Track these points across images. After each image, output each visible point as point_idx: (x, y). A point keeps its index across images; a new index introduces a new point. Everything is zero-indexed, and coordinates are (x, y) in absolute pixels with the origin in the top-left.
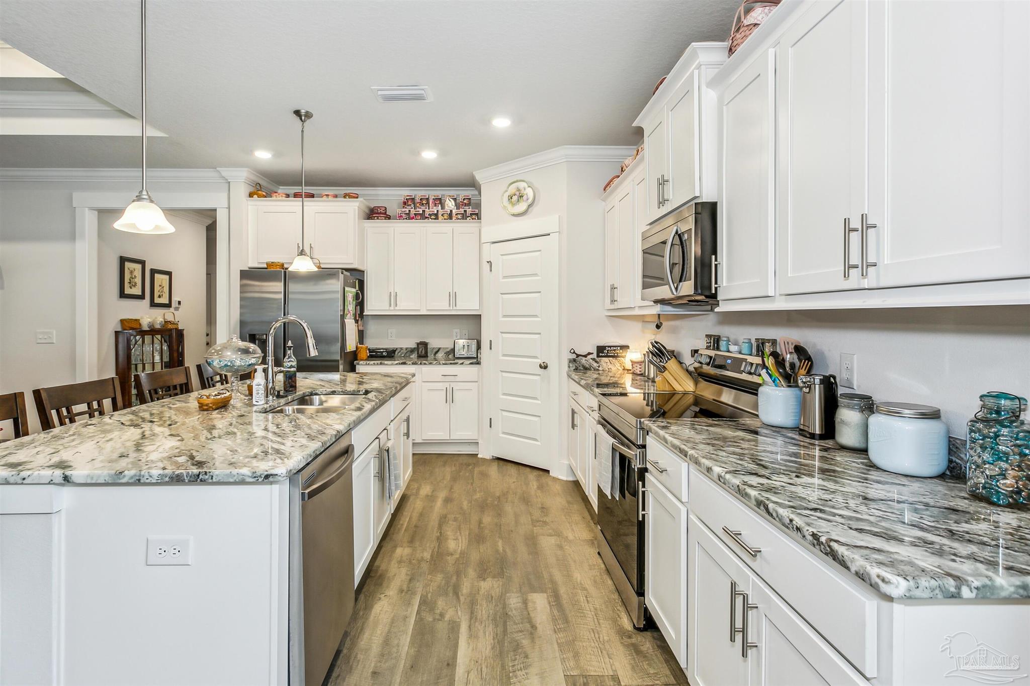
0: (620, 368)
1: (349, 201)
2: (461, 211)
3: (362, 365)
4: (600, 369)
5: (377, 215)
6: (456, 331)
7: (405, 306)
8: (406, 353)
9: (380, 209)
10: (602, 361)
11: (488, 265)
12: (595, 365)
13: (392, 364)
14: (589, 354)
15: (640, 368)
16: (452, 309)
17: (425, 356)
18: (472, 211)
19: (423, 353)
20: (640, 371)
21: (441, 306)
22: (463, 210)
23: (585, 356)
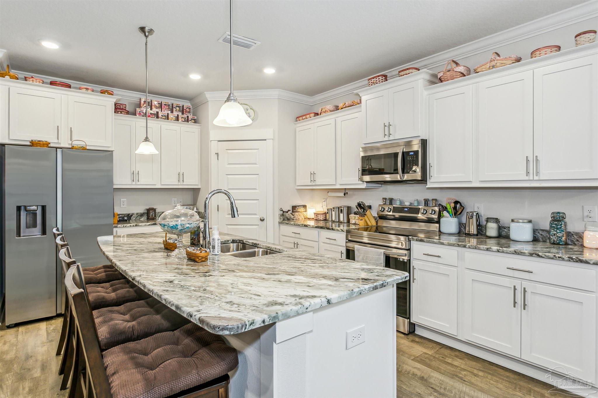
0: (303, 218)
1: (107, 97)
2: (185, 116)
3: (120, 227)
4: (295, 219)
5: (121, 110)
6: (174, 199)
7: (145, 182)
8: (137, 217)
9: (123, 106)
10: (295, 214)
11: (216, 156)
12: (292, 217)
13: (145, 225)
14: (289, 211)
15: (323, 217)
16: (180, 184)
17: (153, 219)
18: (192, 117)
19: (154, 216)
20: (323, 218)
21: (172, 182)
22: (186, 115)
23: (287, 212)
